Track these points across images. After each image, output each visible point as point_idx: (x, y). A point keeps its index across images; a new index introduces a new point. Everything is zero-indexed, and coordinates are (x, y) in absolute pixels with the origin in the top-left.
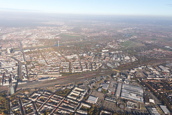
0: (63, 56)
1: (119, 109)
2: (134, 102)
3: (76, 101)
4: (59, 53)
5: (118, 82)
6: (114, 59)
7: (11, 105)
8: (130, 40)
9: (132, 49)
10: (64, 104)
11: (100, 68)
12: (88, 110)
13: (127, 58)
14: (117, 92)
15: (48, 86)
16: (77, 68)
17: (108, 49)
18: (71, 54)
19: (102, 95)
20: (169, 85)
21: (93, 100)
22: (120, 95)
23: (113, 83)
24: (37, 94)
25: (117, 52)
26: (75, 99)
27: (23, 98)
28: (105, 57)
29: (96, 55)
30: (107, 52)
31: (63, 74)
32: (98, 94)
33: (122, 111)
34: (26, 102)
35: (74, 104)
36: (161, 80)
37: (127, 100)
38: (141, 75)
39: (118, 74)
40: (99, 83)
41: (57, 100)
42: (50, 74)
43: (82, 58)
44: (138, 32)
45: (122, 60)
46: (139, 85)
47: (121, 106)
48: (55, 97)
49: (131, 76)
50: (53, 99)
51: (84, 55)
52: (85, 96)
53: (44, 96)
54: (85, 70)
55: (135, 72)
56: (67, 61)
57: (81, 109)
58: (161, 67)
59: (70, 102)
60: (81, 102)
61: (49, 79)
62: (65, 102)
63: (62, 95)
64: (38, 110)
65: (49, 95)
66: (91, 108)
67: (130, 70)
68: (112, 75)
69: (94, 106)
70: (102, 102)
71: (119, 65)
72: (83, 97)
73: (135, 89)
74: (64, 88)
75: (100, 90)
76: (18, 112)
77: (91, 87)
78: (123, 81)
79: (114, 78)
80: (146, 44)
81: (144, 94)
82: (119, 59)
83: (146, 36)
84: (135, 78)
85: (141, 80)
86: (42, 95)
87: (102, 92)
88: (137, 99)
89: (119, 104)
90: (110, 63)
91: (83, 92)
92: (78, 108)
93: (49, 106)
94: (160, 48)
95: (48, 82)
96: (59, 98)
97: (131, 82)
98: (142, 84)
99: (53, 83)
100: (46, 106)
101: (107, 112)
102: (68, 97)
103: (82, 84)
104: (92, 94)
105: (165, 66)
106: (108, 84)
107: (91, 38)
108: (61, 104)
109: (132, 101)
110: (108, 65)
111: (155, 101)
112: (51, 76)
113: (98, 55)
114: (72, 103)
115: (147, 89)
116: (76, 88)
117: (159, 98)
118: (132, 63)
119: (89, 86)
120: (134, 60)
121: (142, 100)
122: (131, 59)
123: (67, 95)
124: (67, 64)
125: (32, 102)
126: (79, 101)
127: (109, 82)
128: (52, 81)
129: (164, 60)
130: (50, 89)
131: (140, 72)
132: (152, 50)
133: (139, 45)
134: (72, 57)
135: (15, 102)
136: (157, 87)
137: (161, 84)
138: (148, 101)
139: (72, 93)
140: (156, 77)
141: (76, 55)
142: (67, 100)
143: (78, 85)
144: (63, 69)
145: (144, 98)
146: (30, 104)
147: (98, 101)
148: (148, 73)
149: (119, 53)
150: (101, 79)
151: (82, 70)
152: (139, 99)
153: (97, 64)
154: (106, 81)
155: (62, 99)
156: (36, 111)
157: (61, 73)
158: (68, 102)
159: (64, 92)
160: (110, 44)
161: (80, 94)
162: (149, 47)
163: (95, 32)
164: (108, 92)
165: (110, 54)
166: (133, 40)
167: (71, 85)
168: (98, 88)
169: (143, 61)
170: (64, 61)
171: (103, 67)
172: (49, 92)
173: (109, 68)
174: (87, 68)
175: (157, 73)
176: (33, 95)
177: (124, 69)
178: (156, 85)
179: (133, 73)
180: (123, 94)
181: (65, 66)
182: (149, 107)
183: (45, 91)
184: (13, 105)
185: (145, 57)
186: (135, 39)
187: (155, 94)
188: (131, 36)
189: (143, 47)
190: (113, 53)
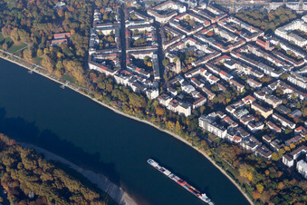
7: (96, 19)
24: (175, 7)
27: (134, 8)
34: (137, 20)
64: (165, 47)
76: (110, 39)
93: (202, 43)
100: (192, 43)
125: (156, 24)
135: (109, 14)
146: (147, 25)
156: (160, 47)
176: (164, 8)
184: (101, 19)
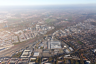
0: (12, 33)
1: (51, 55)
2: (57, 49)
3: (27, 58)
4: (9, 31)
5: (48, 41)
6: (43, 29)
8: (49, 18)
9: (51, 23)
10: (20, 62)
11: (37, 35)
12: (35, 61)
13: (50, 28)
14: (48, 47)
15: (6, 54)
16: (23, 38)
17: (39, 24)
18: (17, 31)
19: (41, 50)
20: (70, 37)
21: (37, 54)
22: (50, 48)
23: (45, 42)
25: (44, 25)
26: (26, 57)
28: (38, 29)
29: (33, 29)
30: (39, 26)
31: (15, 44)
32: (39, 50)
33: (53, 55)
35: (26, 60)
36: (67, 36)
37: (54, 49)
38: (58, 35)
39: (47, 37)
40: (38, 44)
41: (15, 61)
42: (5, 46)
43: (25, 32)
44: (52, 13)
45: (47, 29)
46: (58, 40)
47: (52, 53)
48: (12, 59)
49: (54, 36)
50: (11, 61)
51: (26, 30)
52: (31, 53)
53: (4, 61)
54: (29, 38)
55: (55, 34)
56: (16, 35)
57: (31, 62)
58: (65, 29)
59: (23, 59)
60: (30, 58)
61: (5, 49)
62: (20, 61)
63: (17, 57)
65: (8, 59)
66: (36, 59)
67: (52, 34)
68: (44, 38)
69: (38, 57)
70: (42, 54)
71: (46, 32)
72: (30, 54)
73: (57, 42)
74: (17, 53)
75: (39, 48)
77: (34, 47)
78: (50, 40)
79: (45, 40)
80: (57, 19)
81: (61, 44)
82: (46, 29)
83: (56, 15)
84: (56, 37)
85: (58, 38)
86: (2, 61)
87: (41, 48)
88: (58, 47)
89: (51, 52)
90: (42, 32)
91: (30, 51)
92: (29, 61)
94: (63, 20)
95: (5, 51)
96: (15, 59)
97: (54, 40)
98: (59, 39)
99: (9, 51)
101: (45, 59)
102: (21, 57)
103: (29, 47)
104: (35, 51)
105: (67, 29)
106: (43, 43)
107: (28, 19)
108: (18, 62)
109: (56, 49)
110: (41, 33)
111: (66, 46)
112: (6, 47)
113: (34, 29)
114: (24, 59)
115: (62, 42)
116: (25, 50)
117: (68, 44)
118: (53, 30)
119: (33, 47)
120: (53, 28)
121: (61, 47)
122: (52, 28)
123: (21, 56)
124: (16, 37)
126: (29, 57)
127: (43, 42)
128: (8, 50)
129: (66, 26)
130: (7, 55)
131: (57, 34)
132: (60, 22)
133: (54, 20)
134: (19, 32)
136: (66, 39)
137: (67, 37)
138: (64, 47)
139: (23, 54)
140: (64, 35)
141: (21, 31)
142: (21, 59)
143: (26, 48)
144: (14, 41)
145: (61, 46)
147: (40, 54)
148: (61, 33)
149: (45, 26)
150: (39, 42)
151: (26, 39)
152: (59, 47)
153: (35, 34)
154: (41, 42)
155: (17, 59)
157: (13, 44)
158: (22, 60)
159: (18, 55)
160: (40, 22)
161: (28, 53)
162: (59, 20)
163: (29, 16)
164: (44, 48)
165: (41, 27)
166: (51, 18)
167: (21, 50)
168: (38, 47)
169: (57, 28)
170: (14, 36)
171: (38, 35)
172: (7, 57)
173: (42, 35)
174: (29, 37)
175: (65, 33)
177: (49, 34)
178: (65, 38)
179: (54, 35)
180: (51, 47)
181: (15, 39)
182: (64, 50)
183: (4, 57)
185: (58, 26)
186: (52, 17)
187: (65, 43)
188: (49, 16)
189: (56, 21)
190: (42, 26)
